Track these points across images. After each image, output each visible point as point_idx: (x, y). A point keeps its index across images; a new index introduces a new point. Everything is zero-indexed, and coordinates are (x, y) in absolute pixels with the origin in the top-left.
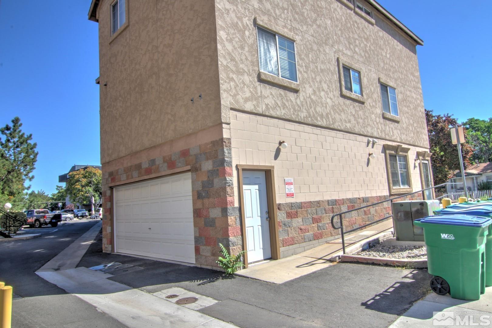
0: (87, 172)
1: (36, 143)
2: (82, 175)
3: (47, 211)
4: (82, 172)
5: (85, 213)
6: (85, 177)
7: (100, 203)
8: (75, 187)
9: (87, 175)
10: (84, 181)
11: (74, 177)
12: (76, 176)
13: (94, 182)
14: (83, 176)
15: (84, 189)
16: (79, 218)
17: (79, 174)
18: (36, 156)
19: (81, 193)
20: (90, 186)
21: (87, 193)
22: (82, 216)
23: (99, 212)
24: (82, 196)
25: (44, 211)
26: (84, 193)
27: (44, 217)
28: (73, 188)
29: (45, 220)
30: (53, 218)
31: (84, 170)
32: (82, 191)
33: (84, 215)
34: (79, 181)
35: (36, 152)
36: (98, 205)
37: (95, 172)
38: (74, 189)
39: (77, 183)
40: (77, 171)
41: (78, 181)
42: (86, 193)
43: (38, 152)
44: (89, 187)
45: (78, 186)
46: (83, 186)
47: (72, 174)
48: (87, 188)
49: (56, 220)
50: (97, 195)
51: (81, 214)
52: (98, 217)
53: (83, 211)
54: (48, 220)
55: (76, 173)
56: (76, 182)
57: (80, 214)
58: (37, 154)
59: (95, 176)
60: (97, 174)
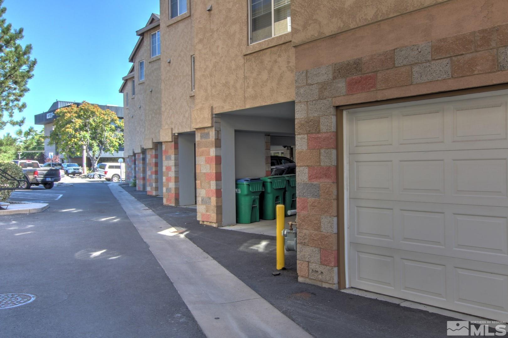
0: (82, 109)
1: (31, 45)
2: (75, 113)
3: (37, 163)
4: (75, 109)
5: (78, 169)
6: (79, 117)
7: (99, 155)
8: (65, 130)
9: (82, 113)
10: (79, 122)
11: (64, 115)
12: (66, 114)
13: (91, 125)
14: (76, 115)
15: (78, 134)
16: (70, 175)
17: (71, 112)
18: (33, 66)
19: (73, 139)
20: (87, 131)
21: (82, 141)
22: (74, 174)
23: (104, 169)
24: (76, 144)
25: (33, 163)
26: (77, 140)
27: (35, 172)
28: (63, 132)
29: (36, 177)
30: (46, 176)
31: (78, 107)
32: (76, 137)
33: (77, 171)
34: (72, 122)
35: (32, 58)
36: (97, 158)
37: (94, 110)
38: (65, 133)
39: (68, 126)
40: (68, 108)
41: (70, 122)
42: (80, 140)
43: (35, 60)
44: (85, 132)
45: (70, 130)
46: (76, 130)
47: (61, 112)
48: (82, 132)
49: (51, 178)
50: (95, 144)
51: (73, 170)
52: (102, 177)
53: (75, 166)
54: (40, 178)
55: (67, 111)
56: (66, 124)
57: (71, 170)
58: (34, 63)
59: (93, 116)
60: (97, 113)
